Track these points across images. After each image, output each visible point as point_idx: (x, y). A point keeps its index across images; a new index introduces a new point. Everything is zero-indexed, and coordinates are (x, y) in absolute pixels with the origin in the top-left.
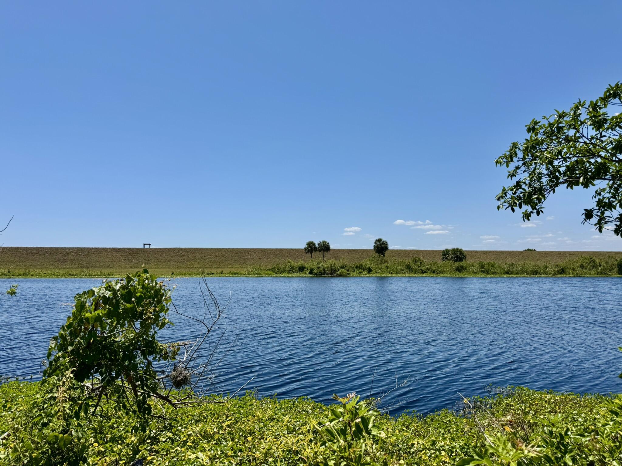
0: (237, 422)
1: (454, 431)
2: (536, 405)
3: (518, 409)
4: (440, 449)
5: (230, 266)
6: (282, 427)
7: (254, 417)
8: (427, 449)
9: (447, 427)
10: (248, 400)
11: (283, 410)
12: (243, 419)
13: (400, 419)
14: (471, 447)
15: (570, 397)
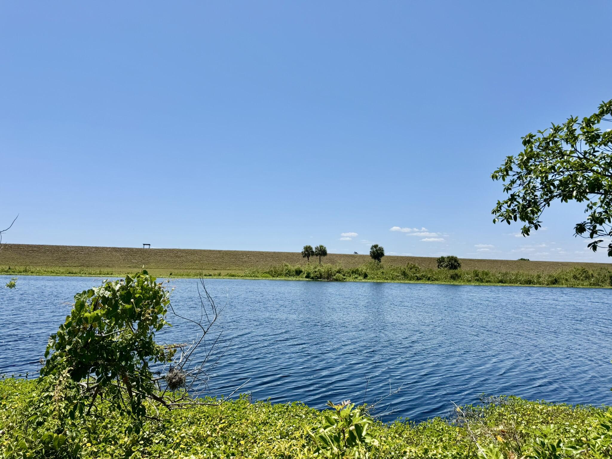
0: (230, 425)
1: (446, 440)
2: (528, 415)
3: (510, 419)
5: (228, 268)
6: (275, 431)
7: (248, 420)
8: (419, 457)
9: (439, 435)
10: (242, 403)
11: (276, 415)
12: (236, 423)
13: (392, 426)
14: (463, 456)
15: (562, 408)
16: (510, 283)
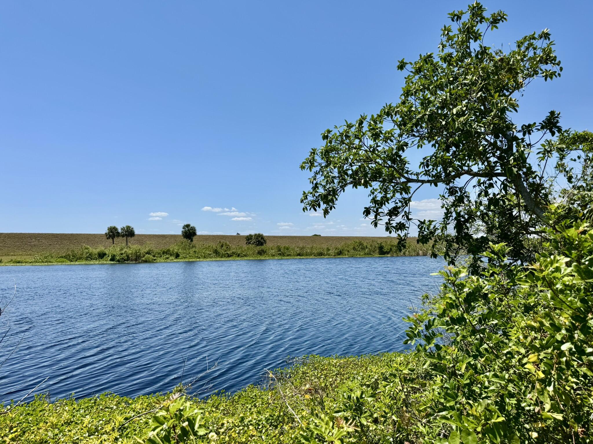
0: (24, 433)
1: (259, 405)
2: (326, 369)
3: (312, 376)
4: (247, 424)
5: (12, 254)
6: (82, 429)
7: (47, 423)
8: (236, 426)
9: (253, 402)
10: (39, 405)
11: (82, 411)
12: (32, 429)
13: (209, 401)
14: (275, 417)
15: (351, 359)
16: (307, 255)
